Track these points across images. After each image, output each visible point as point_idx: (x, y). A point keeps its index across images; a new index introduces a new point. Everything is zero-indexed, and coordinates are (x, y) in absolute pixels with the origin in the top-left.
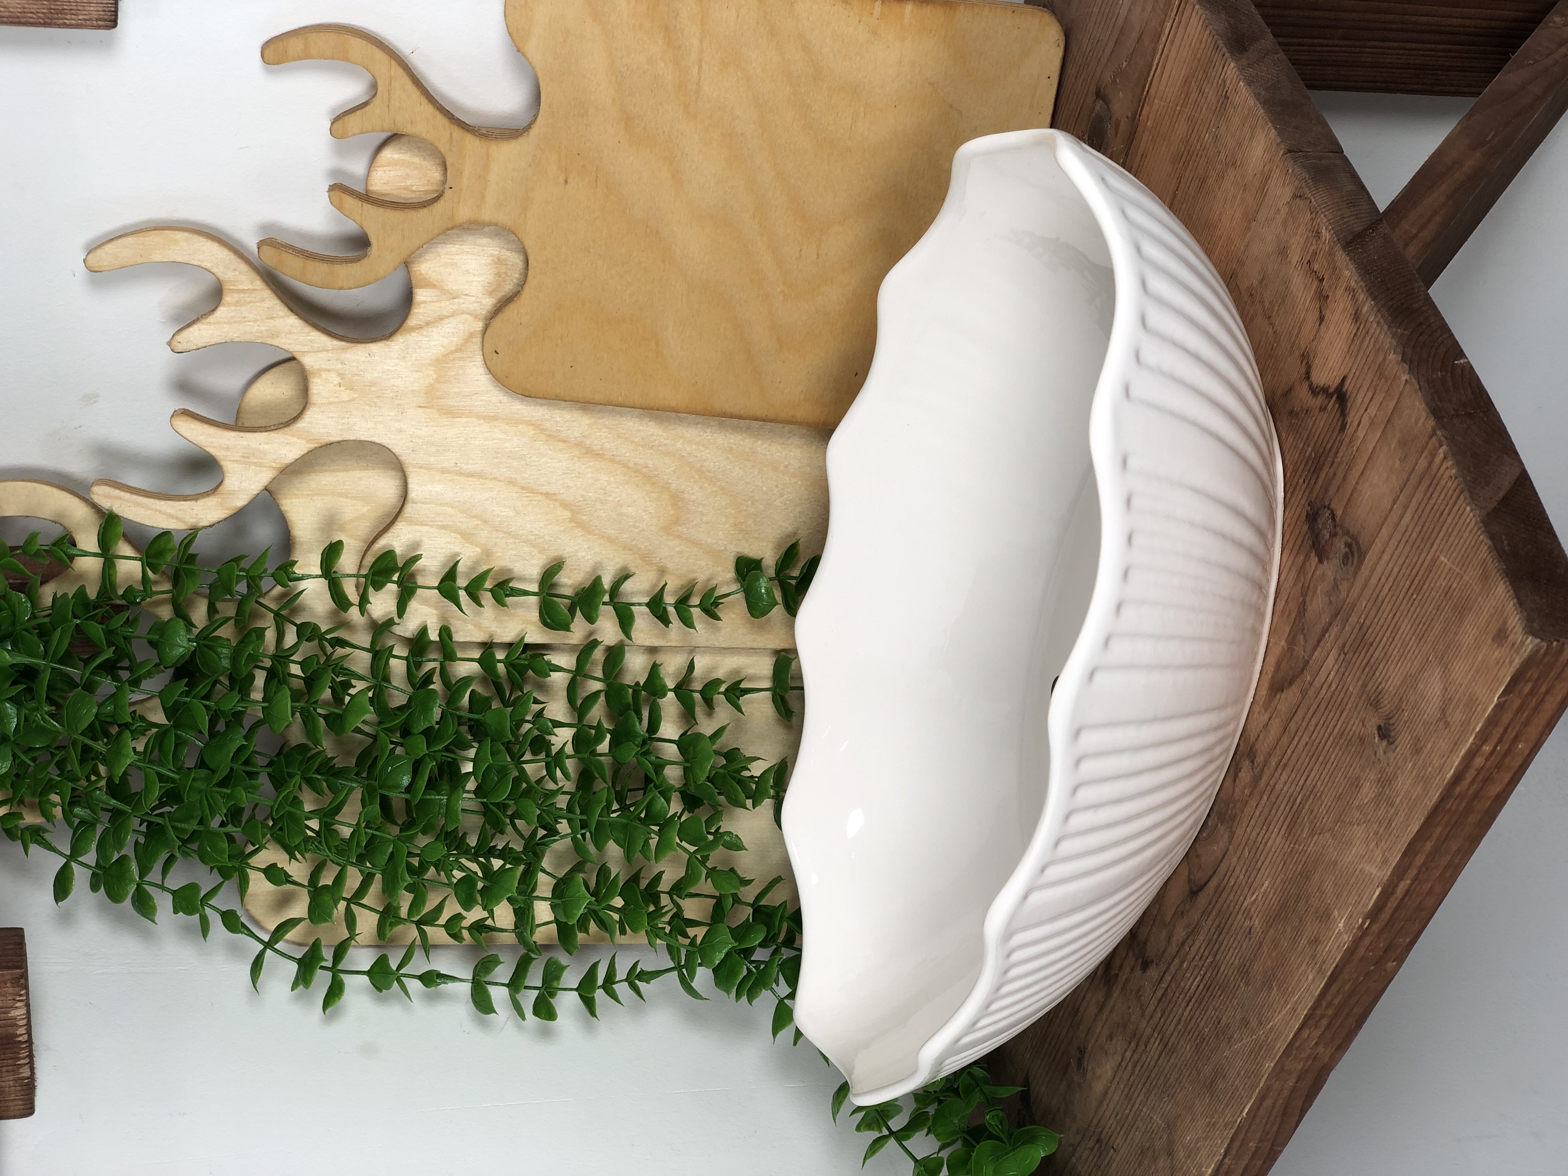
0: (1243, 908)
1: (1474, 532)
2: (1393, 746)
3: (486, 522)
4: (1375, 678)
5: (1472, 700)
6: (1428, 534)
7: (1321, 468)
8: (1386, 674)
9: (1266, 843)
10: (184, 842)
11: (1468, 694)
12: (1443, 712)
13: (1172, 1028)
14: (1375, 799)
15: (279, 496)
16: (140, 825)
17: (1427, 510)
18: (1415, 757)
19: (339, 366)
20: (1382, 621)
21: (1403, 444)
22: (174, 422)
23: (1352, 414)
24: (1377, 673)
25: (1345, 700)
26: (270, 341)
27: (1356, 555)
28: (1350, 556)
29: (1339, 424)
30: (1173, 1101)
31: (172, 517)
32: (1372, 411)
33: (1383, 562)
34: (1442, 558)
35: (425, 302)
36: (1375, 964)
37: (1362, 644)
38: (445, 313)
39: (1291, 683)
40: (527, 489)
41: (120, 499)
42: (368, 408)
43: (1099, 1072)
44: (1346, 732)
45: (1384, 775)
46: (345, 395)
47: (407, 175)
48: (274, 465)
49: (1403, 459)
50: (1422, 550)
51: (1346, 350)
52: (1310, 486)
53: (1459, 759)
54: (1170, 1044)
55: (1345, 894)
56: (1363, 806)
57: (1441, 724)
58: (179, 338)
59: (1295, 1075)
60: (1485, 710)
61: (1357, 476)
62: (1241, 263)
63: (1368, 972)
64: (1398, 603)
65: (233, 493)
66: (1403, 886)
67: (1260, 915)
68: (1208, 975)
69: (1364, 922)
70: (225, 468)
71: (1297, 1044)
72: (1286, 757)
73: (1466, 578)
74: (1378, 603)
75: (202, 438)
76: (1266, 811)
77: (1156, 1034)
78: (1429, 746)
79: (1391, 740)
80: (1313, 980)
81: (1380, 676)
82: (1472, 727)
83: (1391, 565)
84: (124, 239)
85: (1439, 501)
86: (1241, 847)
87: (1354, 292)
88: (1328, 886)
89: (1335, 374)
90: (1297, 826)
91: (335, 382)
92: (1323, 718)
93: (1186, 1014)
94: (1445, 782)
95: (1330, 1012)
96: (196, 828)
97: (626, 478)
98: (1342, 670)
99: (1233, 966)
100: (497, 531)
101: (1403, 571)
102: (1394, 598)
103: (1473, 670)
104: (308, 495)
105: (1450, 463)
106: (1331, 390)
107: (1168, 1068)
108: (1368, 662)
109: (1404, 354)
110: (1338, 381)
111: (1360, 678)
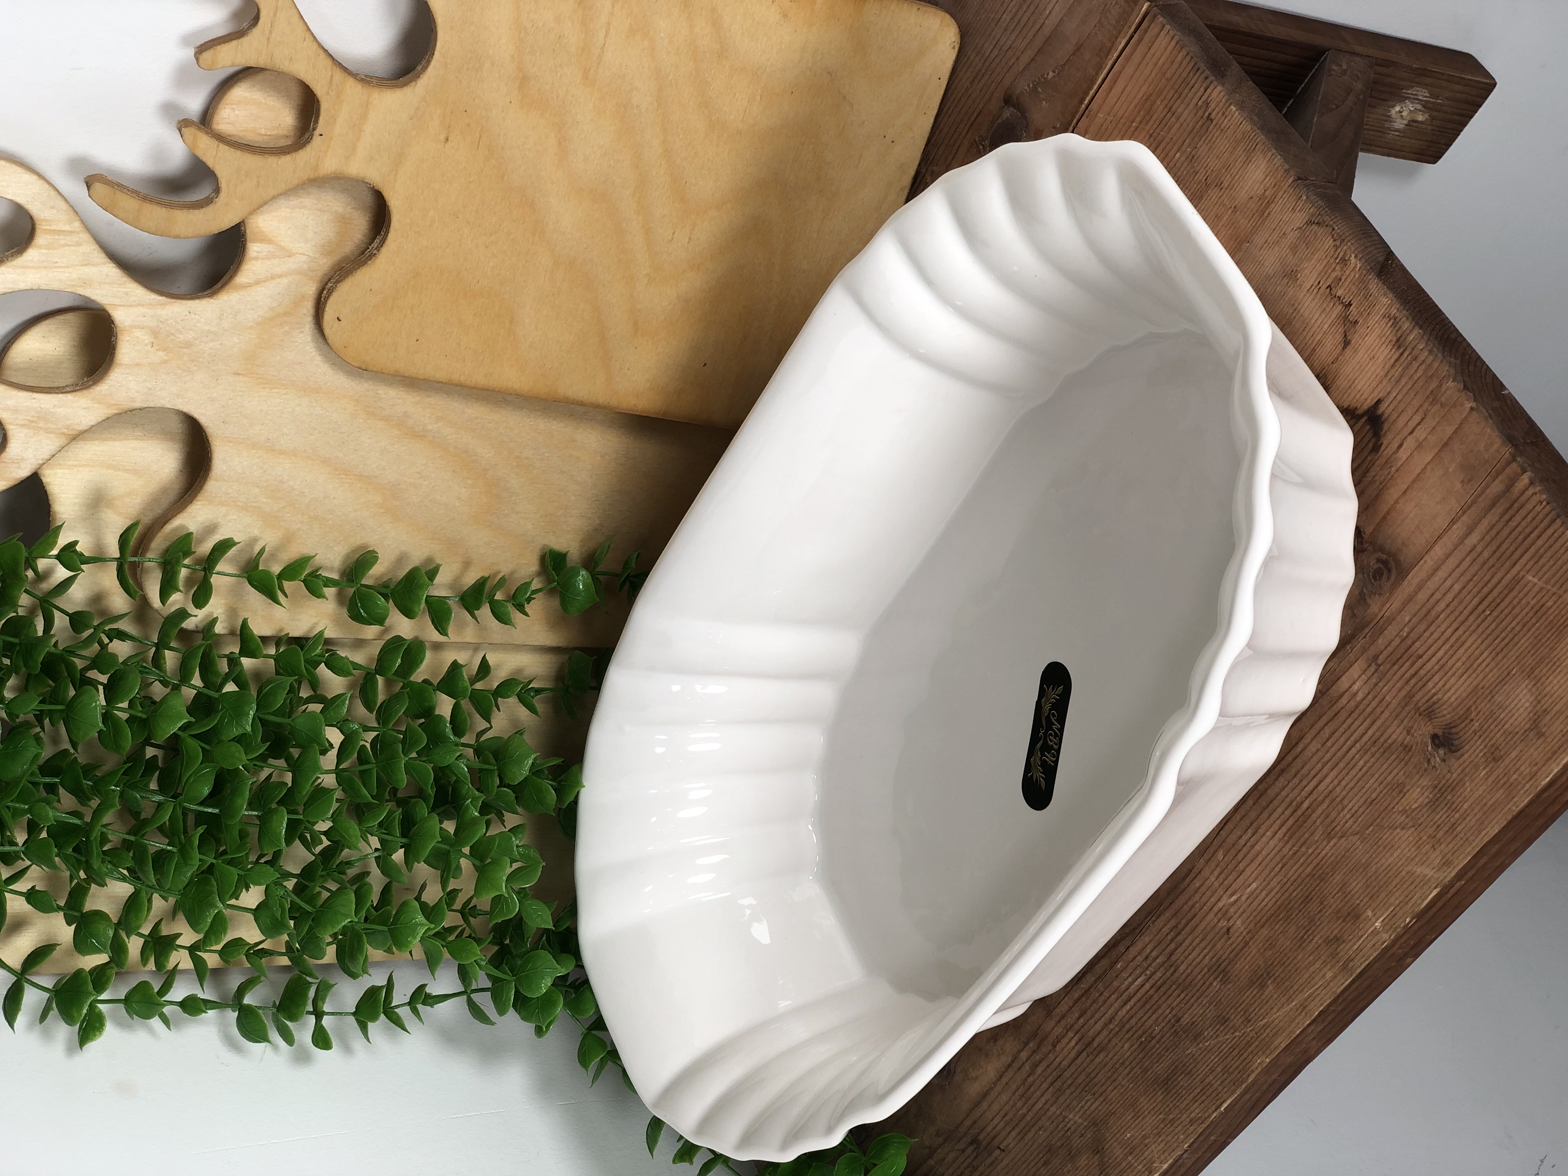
0: (1216, 909)
2: (1457, 754)
3: (292, 504)
4: (1425, 690)
6: (1507, 554)
8: (1443, 686)
9: (1253, 846)
12: (1536, 722)
13: (1098, 1027)
14: (1430, 804)
15: (43, 473)
17: (1505, 532)
18: (1491, 765)
19: (154, 323)
21: (1466, 467)
23: (1390, 436)
24: (1430, 685)
25: (1379, 710)
27: (1394, 571)
28: (1385, 572)
29: (1371, 445)
30: (1101, 1099)
32: (1420, 433)
33: (1436, 579)
35: (258, 258)
36: (1397, 960)
37: (1405, 657)
38: (279, 271)
40: (340, 470)
42: (180, 372)
44: (1382, 739)
45: (1444, 782)
46: (157, 357)
49: (1467, 482)
50: (1498, 569)
51: (1382, 374)
53: (1561, 766)
54: (1095, 1044)
55: (1383, 895)
56: (1409, 812)
59: (1280, 1069)
61: (1396, 496)
63: (1389, 968)
64: (1461, 618)
65: (15, 461)
66: (1458, 885)
67: (1245, 916)
68: (1159, 974)
69: (1410, 922)
70: (10, 433)
71: (1298, 1040)
74: (1430, 618)
77: (1071, 1034)
78: (1513, 755)
79: (1453, 748)
80: (1334, 977)
81: (1434, 687)
83: (1448, 583)
85: (1524, 524)
87: (1395, 319)
88: (1356, 886)
89: (1365, 396)
90: (1303, 830)
91: (147, 342)
93: (1121, 1013)
95: (1340, 1008)
97: (444, 463)
98: (1374, 681)
99: (1201, 965)
100: (303, 514)
101: (1470, 587)
102: (1456, 613)
105: (1538, 489)
106: (1360, 412)
107: (1092, 1067)
108: (1416, 673)
109: (1466, 383)
110: (1370, 402)
111: (1403, 687)
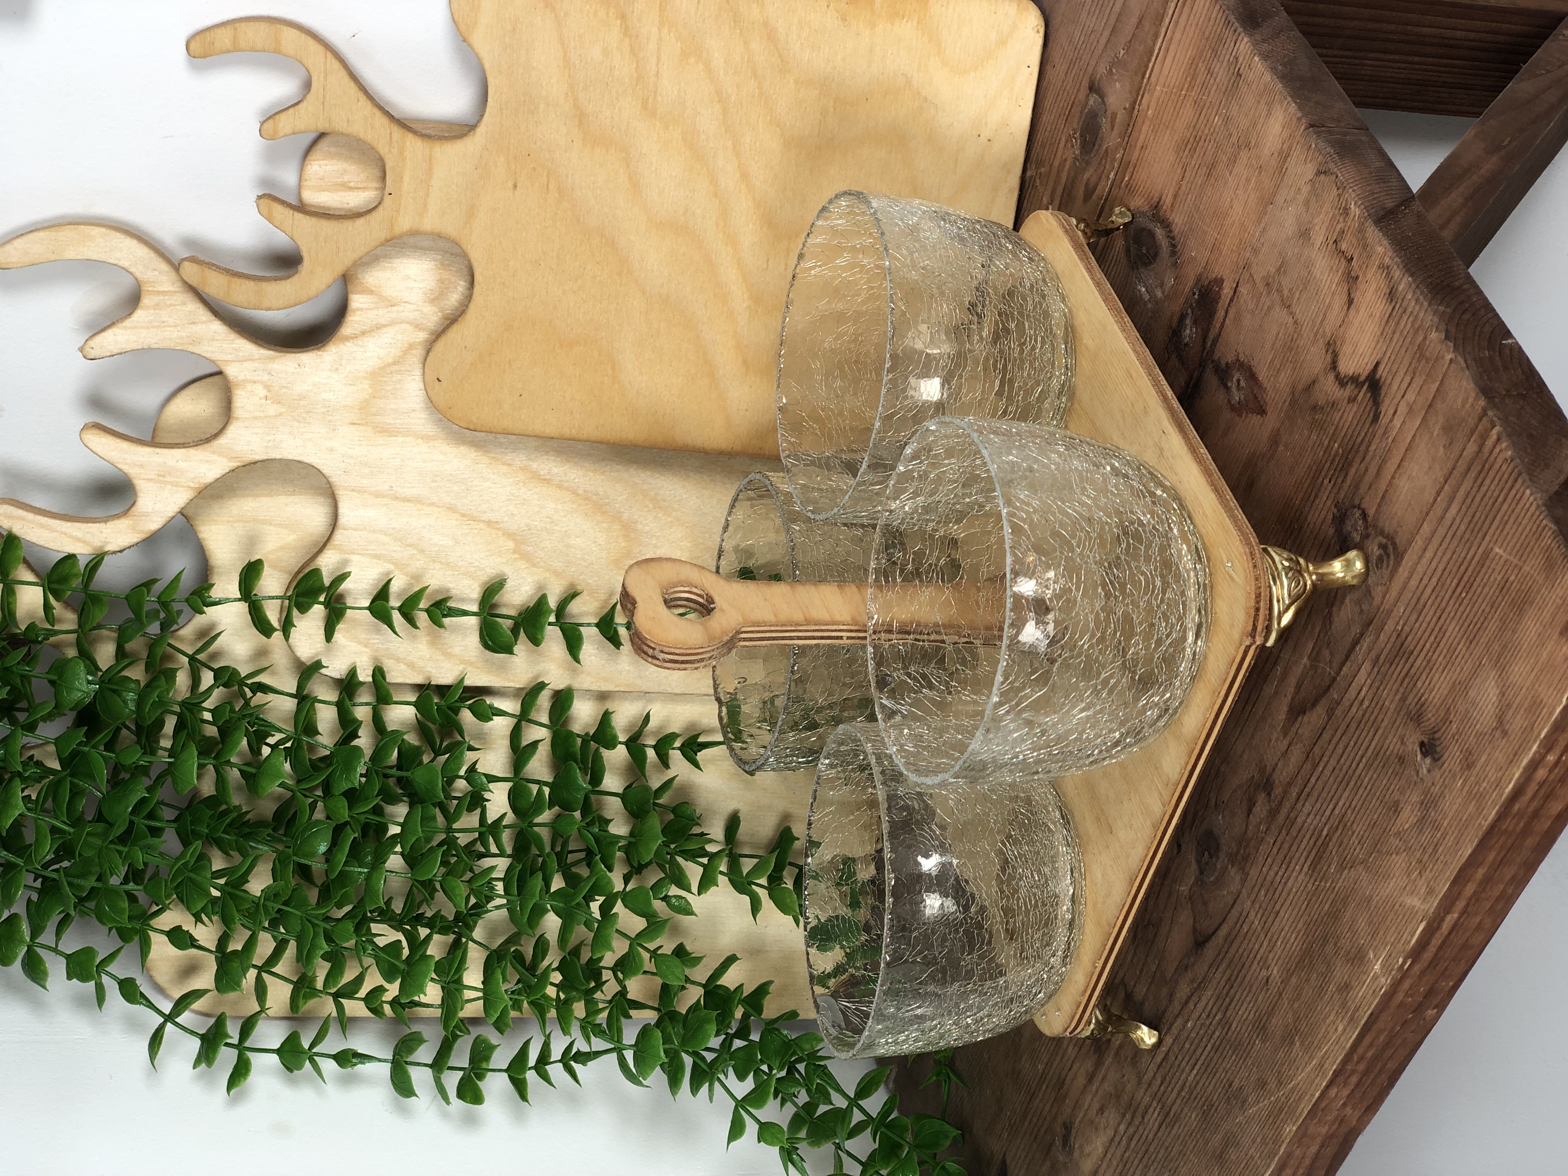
0: (1259, 956)
1: (1535, 517)
2: (1440, 763)
3: (422, 551)
4: (1415, 691)
5: (1535, 703)
6: (1479, 525)
7: (1350, 465)
8: (1430, 684)
9: (1286, 883)
10: (81, 900)
11: (1530, 698)
12: (1500, 720)
13: (1174, 1095)
14: (1418, 824)
15: (197, 523)
16: (35, 881)
17: (1478, 499)
18: (1466, 773)
19: (266, 377)
20: (1424, 625)
21: (1447, 429)
22: (84, 436)
23: (1387, 402)
24: (1419, 684)
25: (1381, 717)
26: (191, 349)
27: (1392, 557)
28: (1385, 558)
29: (1372, 414)
31: (79, 540)
32: (1410, 396)
33: (1424, 561)
34: (1497, 550)
35: (361, 309)
36: (1414, 1012)
37: (1400, 654)
38: (383, 321)
39: (1314, 705)
40: (469, 517)
41: (23, 519)
42: (296, 424)
43: (1087, 1150)
44: (1382, 753)
45: (1429, 796)
46: (272, 410)
47: (345, 170)
48: (192, 485)
49: (1449, 445)
50: (1472, 543)
51: (1379, 333)
52: (1338, 486)
53: (1521, 770)
54: (1172, 1114)
55: (1382, 933)
56: (1402, 834)
57: (1498, 734)
58: (91, 343)
59: (1319, 1140)
60: (1551, 714)
61: (1393, 470)
62: (1256, 251)
63: (1406, 1021)
64: (1443, 604)
65: (146, 515)
66: (1450, 919)
67: (1280, 962)
68: (1217, 1033)
69: (1404, 963)
70: (138, 487)
71: (1323, 1105)
72: (1310, 785)
73: (1526, 568)
74: (1420, 606)
75: (113, 453)
76: (1286, 846)
77: (1155, 1104)
78: (1483, 758)
79: (1437, 756)
80: (1345, 1030)
81: (1422, 687)
82: (1536, 733)
83: (1434, 564)
84: (35, 234)
85: (1492, 487)
86: (1256, 889)
87: (1388, 267)
88: (1362, 923)
89: (1366, 360)
90: (1323, 861)
91: (261, 395)
92: (1354, 739)
93: (1190, 1079)
94: (1504, 796)
95: (1362, 1067)
96: (95, 884)
97: (575, 506)
98: (1377, 684)
99: (1247, 1022)
100: (434, 561)
101: (1449, 567)
102: (1439, 599)
103: (1535, 671)
104: (228, 522)
105: (1504, 445)
106: (1362, 378)
107: (1169, 1140)
108: (1408, 672)
109: (1447, 331)
110: (1370, 367)
111: (1398, 691)
